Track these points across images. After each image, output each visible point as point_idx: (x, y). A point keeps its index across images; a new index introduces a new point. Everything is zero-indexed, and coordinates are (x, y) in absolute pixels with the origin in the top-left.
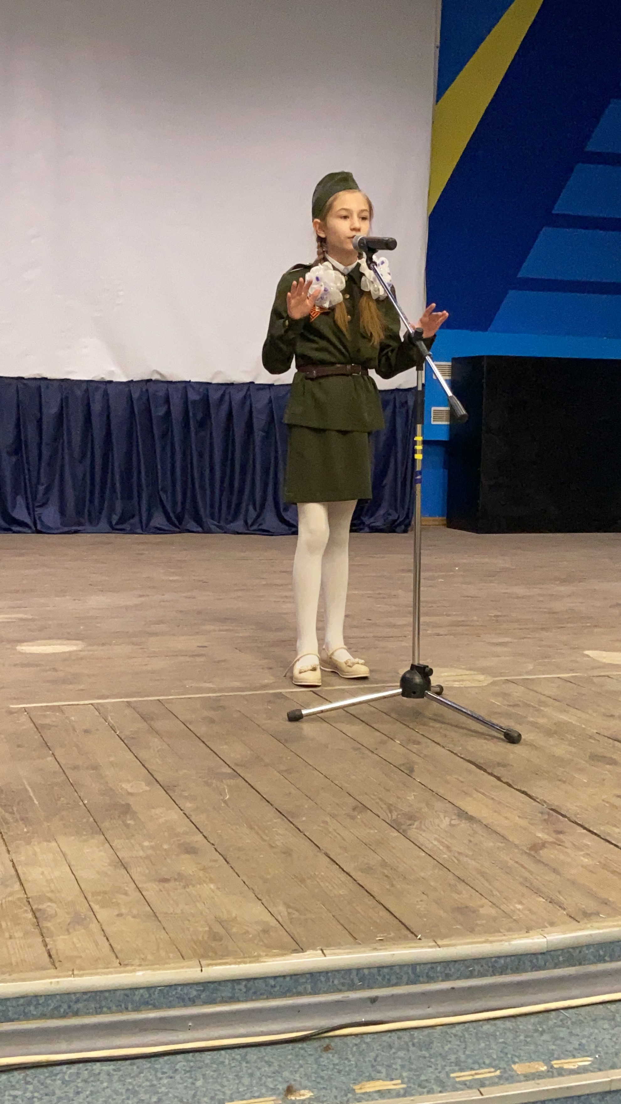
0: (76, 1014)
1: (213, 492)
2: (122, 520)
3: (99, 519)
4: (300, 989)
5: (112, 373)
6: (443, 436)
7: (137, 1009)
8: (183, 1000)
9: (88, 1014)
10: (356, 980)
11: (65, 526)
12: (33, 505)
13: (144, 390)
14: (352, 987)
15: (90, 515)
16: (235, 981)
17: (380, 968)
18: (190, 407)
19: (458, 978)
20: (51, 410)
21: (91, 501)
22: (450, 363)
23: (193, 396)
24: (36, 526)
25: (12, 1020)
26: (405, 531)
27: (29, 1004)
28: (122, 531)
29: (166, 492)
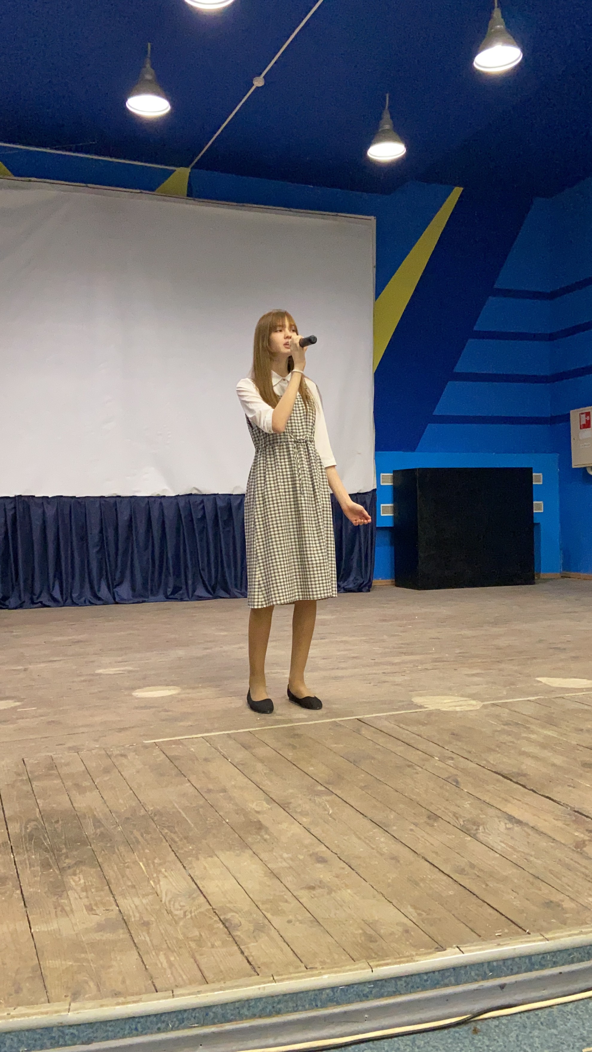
0: (278, 1013)
1: (236, 570)
2: (173, 593)
3: (158, 592)
4: (446, 981)
5: (164, 490)
6: (390, 524)
7: (324, 1006)
8: (359, 996)
9: (288, 1012)
10: (487, 972)
11: (136, 597)
12: (113, 584)
13: (187, 501)
14: (485, 977)
15: (152, 590)
16: (398, 978)
17: (505, 960)
18: (219, 511)
19: (563, 965)
20: (124, 517)
21: (152, 580)
22: (392, 474)
23: (220, 504)
24: (114, 599)
25: (230, 1021)
26: (369, 591)
27: (243, 1007)
28: (176, 599)
29: (205, 570)
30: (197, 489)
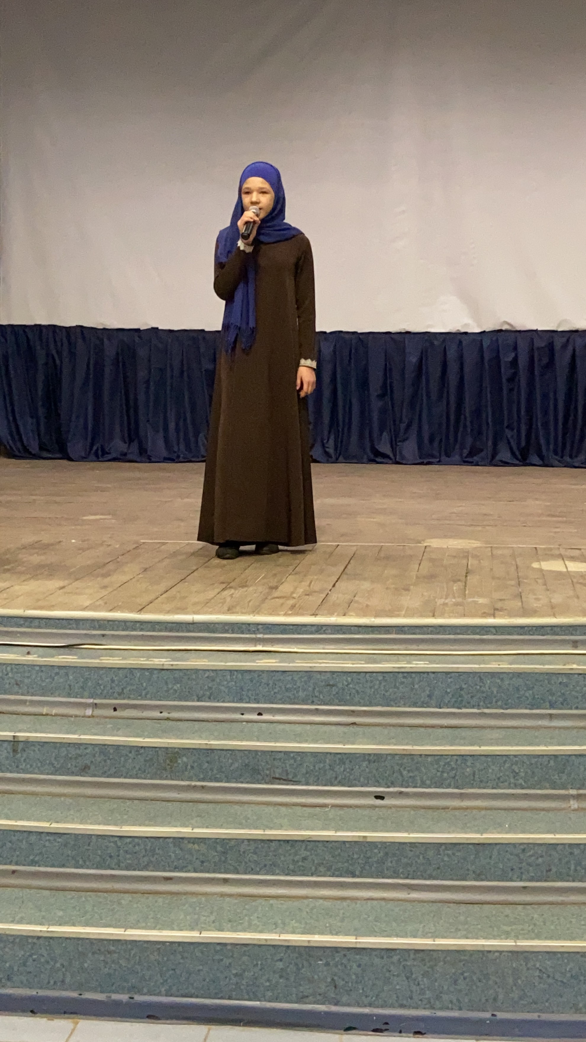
1: (556, 431)
2: (471, 454)
3: (453, 454)
5: (466, 325)
11: (421, 458)
12: (396, 441)
13: (494, 339)
14: (94, 628)
17: (109, 621)
18: (536, 355)
19: (147, 630)
20: (413, 359)
23: (539, 343)
24: (396, 458)
28: (471, 463)
29: (513, 430)
30: (509, 324)
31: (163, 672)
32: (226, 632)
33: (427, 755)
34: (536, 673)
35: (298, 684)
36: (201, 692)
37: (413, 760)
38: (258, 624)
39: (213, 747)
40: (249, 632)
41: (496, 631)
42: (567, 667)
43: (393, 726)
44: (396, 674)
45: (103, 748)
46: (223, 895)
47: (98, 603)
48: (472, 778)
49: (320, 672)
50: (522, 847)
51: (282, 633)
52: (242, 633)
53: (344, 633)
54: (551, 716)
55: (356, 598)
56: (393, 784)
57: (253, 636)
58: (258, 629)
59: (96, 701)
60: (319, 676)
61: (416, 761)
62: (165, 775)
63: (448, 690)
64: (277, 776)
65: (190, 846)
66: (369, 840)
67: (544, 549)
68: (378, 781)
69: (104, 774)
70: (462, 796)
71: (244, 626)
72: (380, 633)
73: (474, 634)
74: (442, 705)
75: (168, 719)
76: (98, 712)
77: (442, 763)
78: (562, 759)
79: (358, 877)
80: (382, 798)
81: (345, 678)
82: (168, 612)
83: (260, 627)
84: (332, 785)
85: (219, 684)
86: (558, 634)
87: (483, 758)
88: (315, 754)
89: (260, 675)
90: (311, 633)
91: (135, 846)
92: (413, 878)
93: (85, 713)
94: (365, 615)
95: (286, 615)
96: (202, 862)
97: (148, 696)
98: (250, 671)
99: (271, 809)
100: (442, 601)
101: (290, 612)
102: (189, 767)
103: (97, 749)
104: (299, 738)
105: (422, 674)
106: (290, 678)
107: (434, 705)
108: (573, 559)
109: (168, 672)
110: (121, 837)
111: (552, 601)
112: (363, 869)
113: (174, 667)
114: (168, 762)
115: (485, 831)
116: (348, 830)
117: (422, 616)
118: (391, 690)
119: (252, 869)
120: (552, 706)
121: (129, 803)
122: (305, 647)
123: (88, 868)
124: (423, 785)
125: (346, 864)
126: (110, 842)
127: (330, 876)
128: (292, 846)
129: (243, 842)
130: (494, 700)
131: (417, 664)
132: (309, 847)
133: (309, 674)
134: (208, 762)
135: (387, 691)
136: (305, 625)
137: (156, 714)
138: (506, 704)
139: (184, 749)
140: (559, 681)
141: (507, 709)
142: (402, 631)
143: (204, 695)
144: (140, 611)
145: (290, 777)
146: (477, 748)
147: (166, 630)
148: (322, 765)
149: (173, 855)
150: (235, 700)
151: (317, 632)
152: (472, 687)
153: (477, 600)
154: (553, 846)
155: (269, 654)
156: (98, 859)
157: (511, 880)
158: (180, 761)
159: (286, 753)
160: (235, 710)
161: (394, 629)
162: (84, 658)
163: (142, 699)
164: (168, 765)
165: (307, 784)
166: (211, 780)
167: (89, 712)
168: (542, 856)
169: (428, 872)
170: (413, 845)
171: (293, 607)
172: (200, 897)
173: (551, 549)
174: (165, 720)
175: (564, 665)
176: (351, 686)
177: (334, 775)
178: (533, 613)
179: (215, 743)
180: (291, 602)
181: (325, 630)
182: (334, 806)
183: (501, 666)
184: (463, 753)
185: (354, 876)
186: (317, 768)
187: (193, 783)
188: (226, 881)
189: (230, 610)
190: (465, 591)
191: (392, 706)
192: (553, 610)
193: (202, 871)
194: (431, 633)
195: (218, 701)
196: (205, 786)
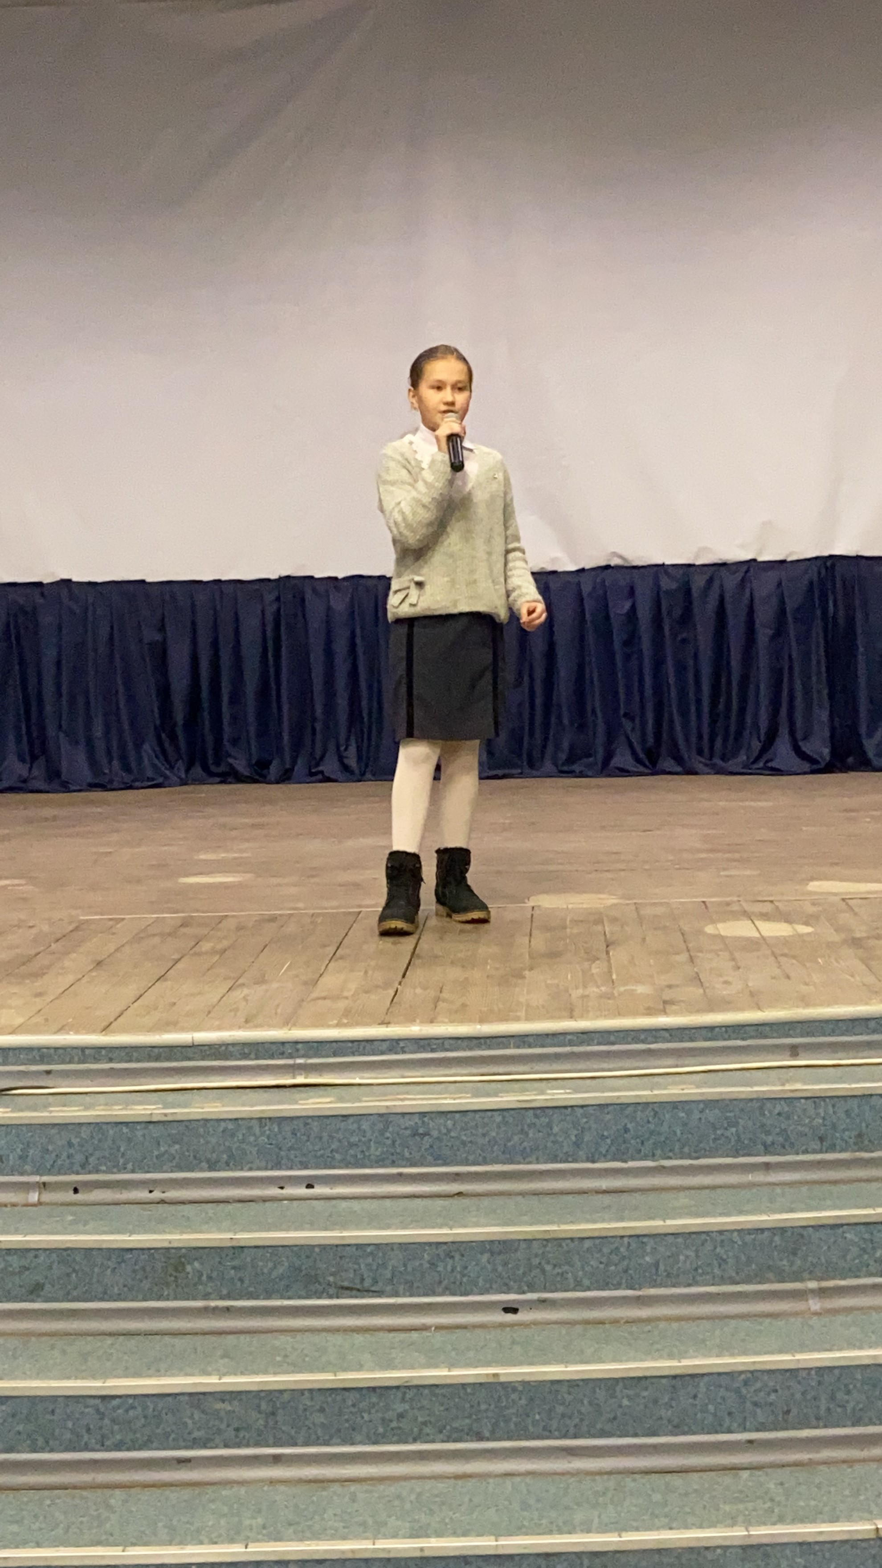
1: (700, 720)
2: (571, 760)
3: (541, 759)
5: (554, 560)
11: (492, 769)
13: (598, 580)
14: (33, 1062)
15: (529, 754)
17: (56, 1049)
18: (663, 600)
21: (532, 735)
23: (667, 584)
28: (571, 774)
29: (632, 719)
30: (621, 557)
31: (151, 1126)
32: (245, 1057)
33: (582, 1239)
34: (741, 1100)
35: (368, 1134)
36: (214, 1155)
37: (560, 1246)
38: (297, 1042)
39: (242, 1244)
40: (282, 1055)
41: (671, 1035)
42: (788, 1087)
43: (523, 1194)
44: (523, 1111)
45: (65, 1254)
46: (272, 1482)
47: (34, 1020)
48: (654, 1271)
49: (403, 1114)
50: (743, 1376)
51: (335, 1055)
52: (272, 1057)
53: (433, 1051)
54: (767, 1166)
55: (445, 995)
56: (532, 1288)
57: (290, 1062)
58: (298, 1050)
59: (45, 1179)
60: (401, 1121)
61: (565, 1248)
62: (166, 1293)
63: (606, 1133)
64: (346, 1284)
65: (219, 1406)
66: (502, 1379)
67: (720, 904)
68: (506, 1284)
69: (67, 1298)
70: (640, 1301)
71: (274, 1047)
72: (490, 1048)
73: (636, 1043)
74: (597, 1156)
75: (163, 1202)
76: (47, 1197)
77: (606, 1250)
78: (793, 1233)
79: (488, 1439)
80: (515, 1311)
81: (442, 1121)
82: (151, 1030)
83: (300, 1046)
84: (434, 1294)
85: (243, 1141)
86: (766, 1037)
87: (670, 1239)
88: (404, 1246)
89: (308, 1124)
90: (382, 1053)
91: (127, 1411)
92: (575, 1437)
93: (27, 1198)
94: (462, 1021)
95: (339, 1025)
96: (237, 1430)
97: (130, 1166)
98: (292, 1119)
99: (338, 1339)
100: (580, 991)
101: (345, 1021)
102: (204, 1278)
103: (54, 1255)
104: (374, 1221)
105: (563, 1110)
106: (355, 1126)
107: (584, 1158)
108: (766, 917)
109: (161, 1126)
110: (103, 1398)
111: (750, 984)
112: (495, 1425)
113: (169, 1118)
114: (171, 1270)
115: (682, 1355)
116: (468, 1365)
117: (552, 1018)
118: (516, 1138)
119: (318, 1438)
120: (768, 1149)
121: (109, 1341)
122: (373, 1075)
123: (52, 1451)
124: (578, 1286)
125: (467, 1421)
126: (87, 1407)
127: (443, 1441)
128: (381, 1396)
129: (303, 1394)
130: (677, 1146)
131: (554, 1094)
132: (408, 1396)
133: (385, 1118)
134: (234, 1268)
135: (510, 1140)
136: (370, 1041)
137: (142, 1194)
138: (696, 1152)
139: (195, 1248)
140: (776, 1111)
141: (697, 1158)
142: (524, 1042)
143: (217, 1161)
144: (105, 1029)
145: (367, 1283)
146: (661, 1223)
147: (150, 1058)
148: (417, 1263)
149: (189, 1422)
150: (270, 1166)
151: (390, 1051)
152: (642, 1126)
153: (634, 988)
154: (792, 1373)
155: (317, 1089)
156: (68, 1436)
157: (729, 1431)
158: (189, 1268)
159: (358, 1246)
160: (270, 1181)
161: (512, 1041)
162: (22, 1110)
163: (119, 1172)
164: (171, 1275)
165: (396, 1294)
166: (240, 1297)
167: (34, 1197)
168: (776, 1391)
169: (599, 1426)
170: (573, 1384)
171: (347, 1013)
172: (235, 1488)
173: (728, 904)
174: (158, 1203)
175: (783, 1085)
176: (453, 1134)
177: (437, 1279)
178: (725, 1004)
179: (246, 1237)
180: (341, 1005)
181: (403, 1048)
182: (439, 1328)
183: (685, 1091)
184: (638, 1232)
185: (480, 1438)
186: (409, 1269)
187: (213, 1304)
188: (277, 1459)
189: (248, 1022)
190: (611, 976)
191: (519, 1163)
192: (755, 999)
193: (238, 1446)
194: (571, 1043)
195: (242, 1169)
196: (232, 1306)
